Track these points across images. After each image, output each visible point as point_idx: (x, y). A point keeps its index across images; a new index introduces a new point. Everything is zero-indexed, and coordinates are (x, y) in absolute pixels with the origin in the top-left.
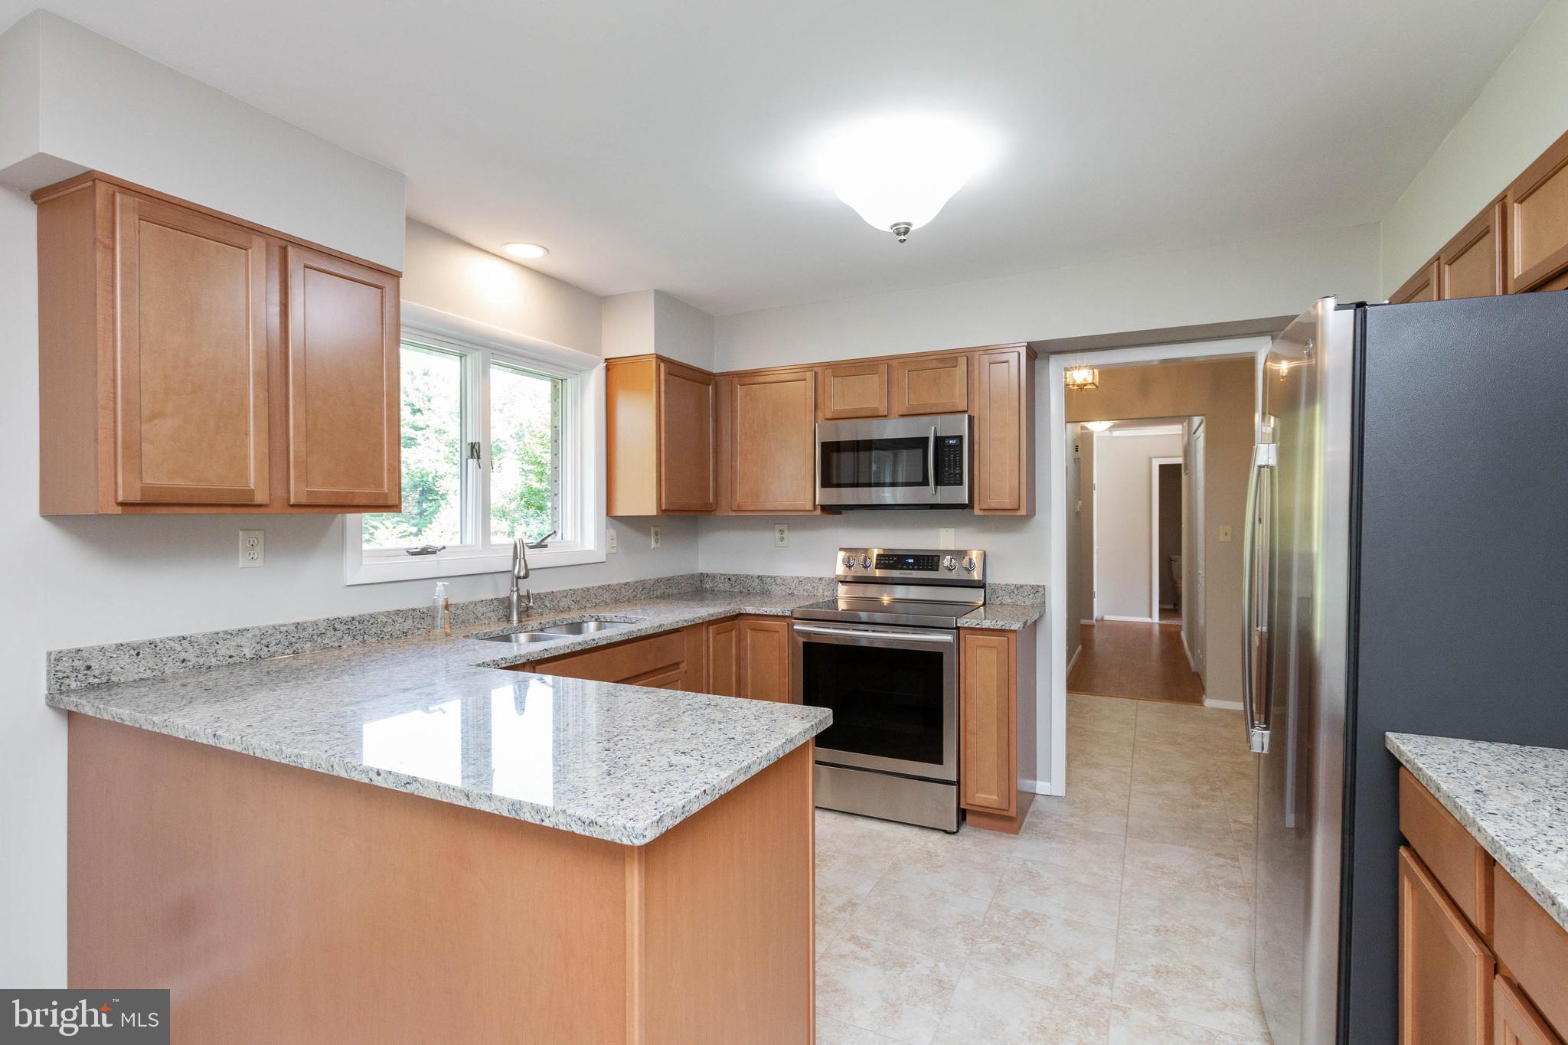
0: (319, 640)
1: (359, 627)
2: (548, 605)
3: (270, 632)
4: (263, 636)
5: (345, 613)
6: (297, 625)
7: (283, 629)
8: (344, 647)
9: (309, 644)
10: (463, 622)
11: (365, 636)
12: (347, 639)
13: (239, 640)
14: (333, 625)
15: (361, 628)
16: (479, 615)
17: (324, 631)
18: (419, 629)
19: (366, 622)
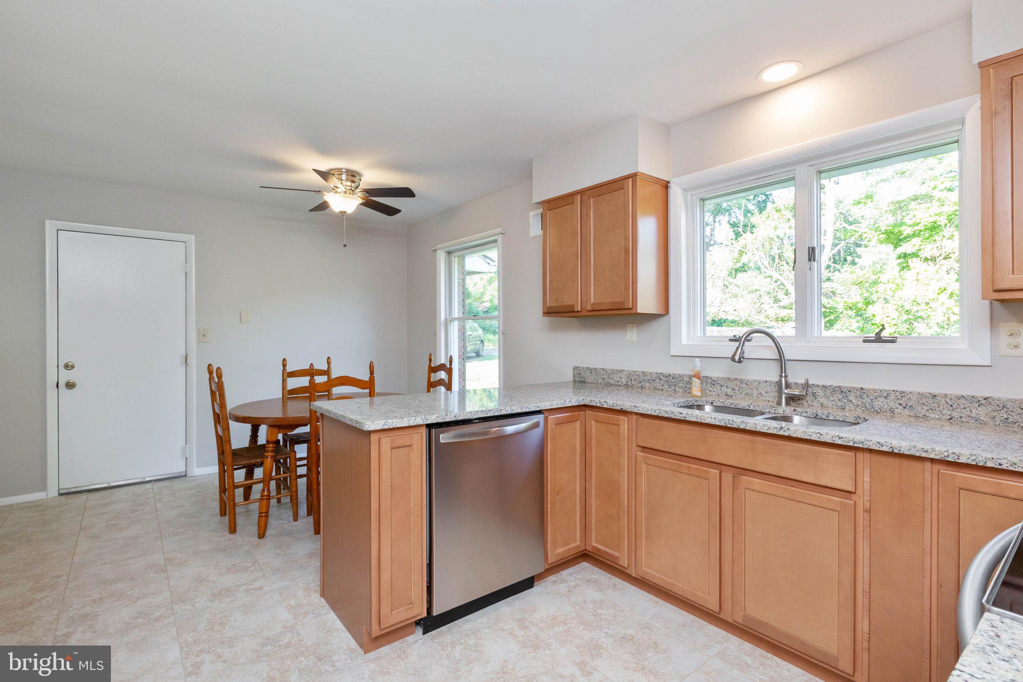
0: (653, 383)
1: (673, 381)
2: (854, 401)
3: (632, 373)
4: (630, 375)
5: (667, 371)
6: (643, 373)
7: (637, 373)
8: (664, 390)
9: (648, 384)
10: (747, 394)
11: (676, 387)
12: (666, 386)
13: (621, 375)
14: (660, 376)
15: (674, 381)
16: (763, 392)
17: (655, 379)
18: (710, 391)
19: (676, 379)
